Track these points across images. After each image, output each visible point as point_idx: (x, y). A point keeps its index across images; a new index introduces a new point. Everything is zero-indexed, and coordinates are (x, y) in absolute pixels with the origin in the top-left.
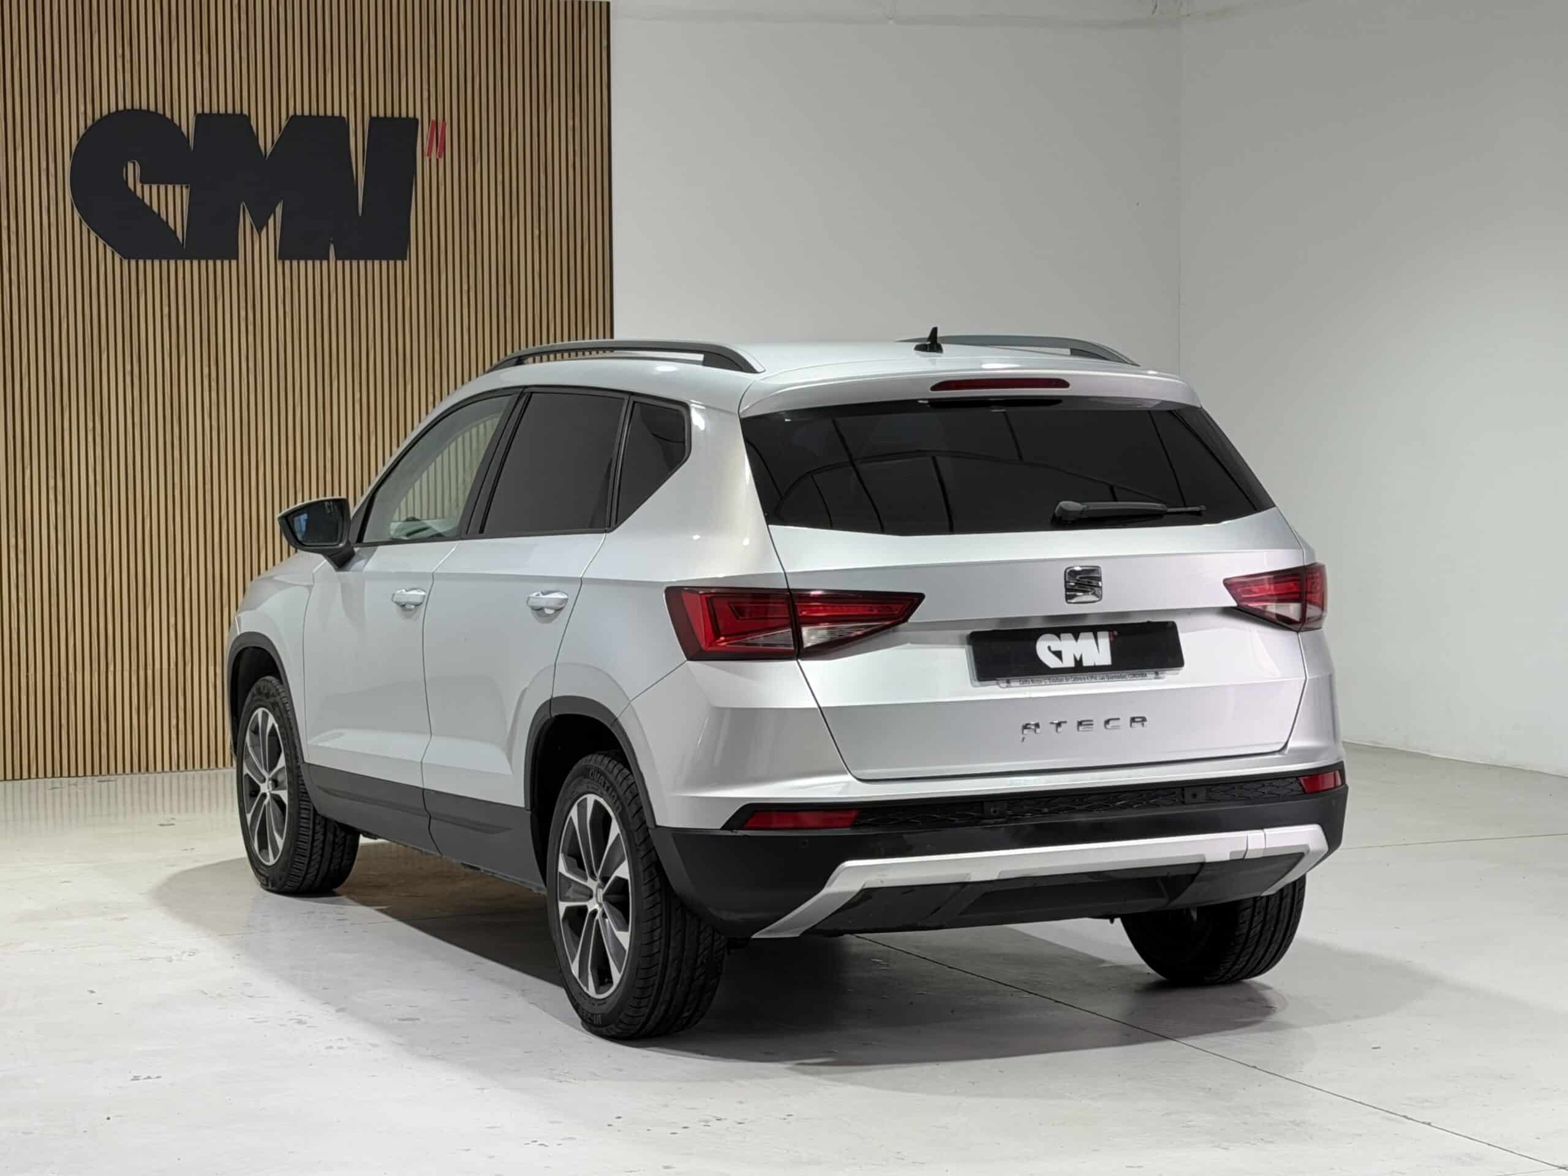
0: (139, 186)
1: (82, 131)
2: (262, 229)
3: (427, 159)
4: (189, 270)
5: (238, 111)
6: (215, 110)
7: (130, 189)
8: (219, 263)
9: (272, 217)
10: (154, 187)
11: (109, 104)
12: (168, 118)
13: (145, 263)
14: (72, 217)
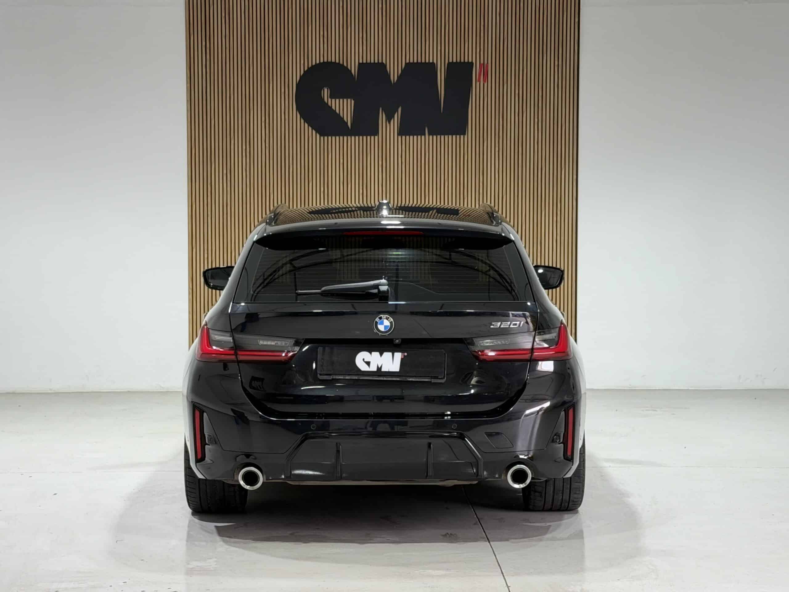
0: (330, 100)
1: (302, 72)
2: (391, 119)
3: (478, 83)
4: (354, 141)
5: (380, 61)
6: (369, 61)
7: (325, 102)
8: (369, 137)
9: (396, 114)
10: (337, 100)
11: (316, 59)
12: (345, 66)
13: (332, 138)
14: (295, 115)
